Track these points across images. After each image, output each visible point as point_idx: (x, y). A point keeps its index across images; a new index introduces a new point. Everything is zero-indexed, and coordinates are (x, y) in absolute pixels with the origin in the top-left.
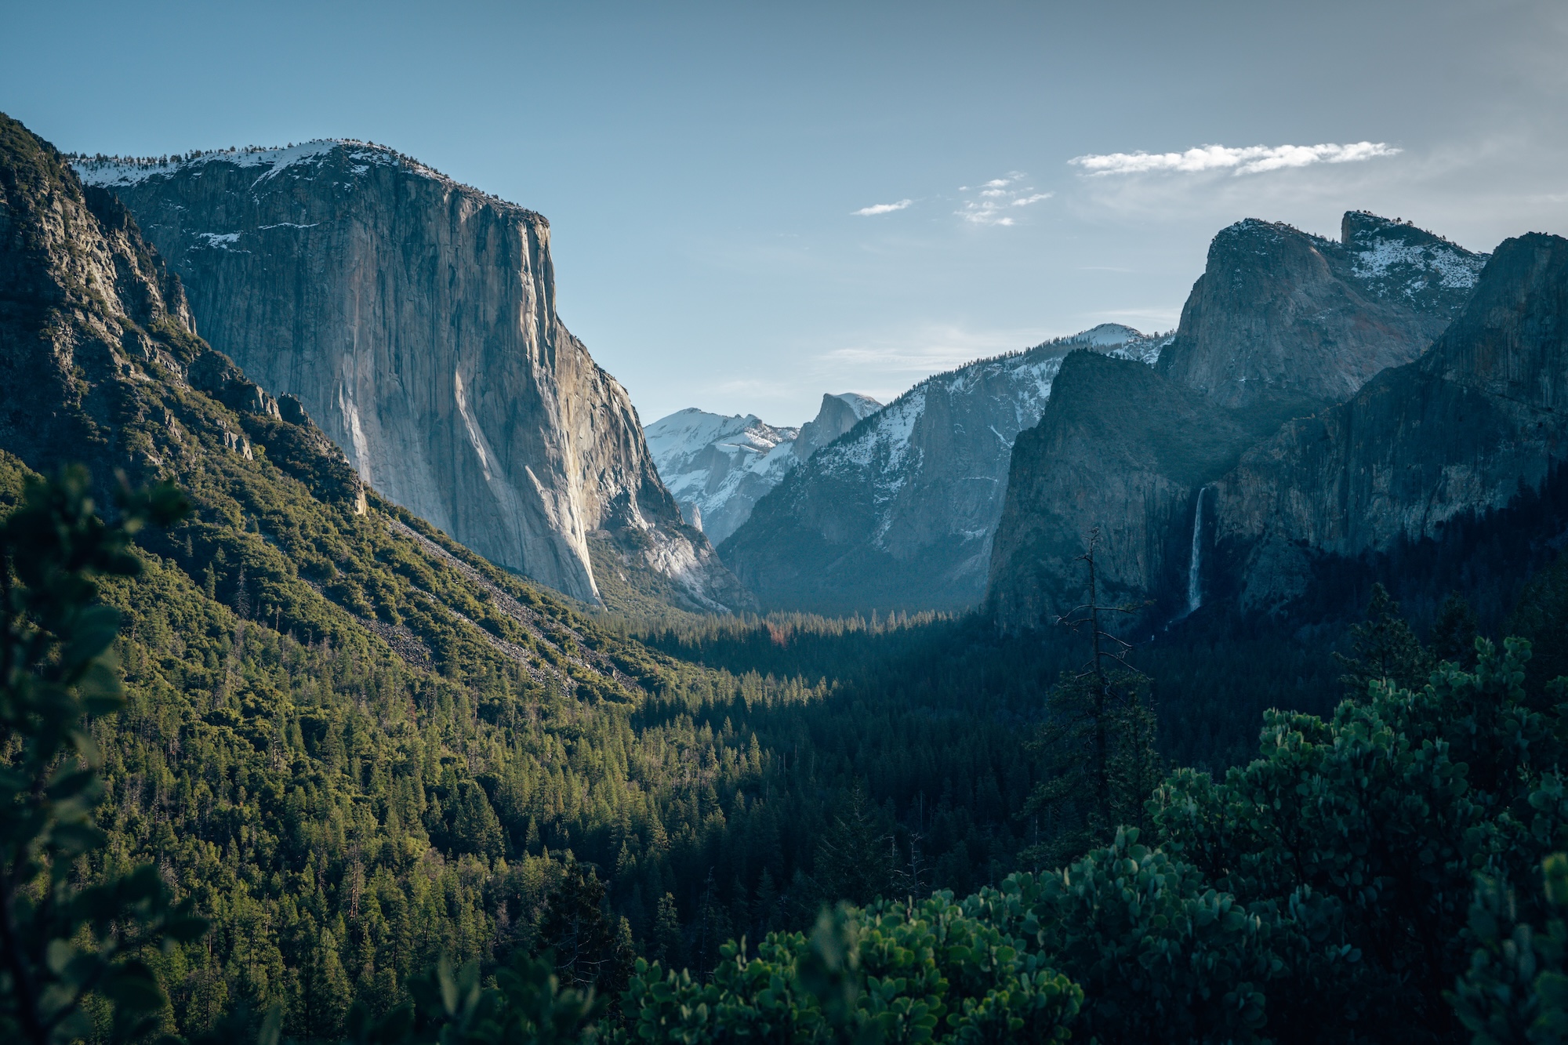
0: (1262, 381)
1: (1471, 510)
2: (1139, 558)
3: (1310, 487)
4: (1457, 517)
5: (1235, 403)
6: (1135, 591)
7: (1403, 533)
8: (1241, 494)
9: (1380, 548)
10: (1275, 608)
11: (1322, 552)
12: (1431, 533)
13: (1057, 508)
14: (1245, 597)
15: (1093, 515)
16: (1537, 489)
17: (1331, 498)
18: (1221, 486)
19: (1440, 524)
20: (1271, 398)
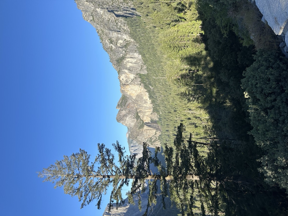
0: (134, 117)
1: (148, 97)
2: (152, 131)
3: (145, 112)
4: (149, 98)
5: (136, 120)
6: (156, 131)
7: (150, 103)
8: (146, 120)
9: (152, 106)
10: (158, 116)
11: (152, 111)
12: (151, 101)
13: (147, 140)
14: (157, 120)
15: (148, 136)
16: (147, 90)
17: (147, 110)
18: (145, 122)
19: (150, 100)
20: (135, 116)
